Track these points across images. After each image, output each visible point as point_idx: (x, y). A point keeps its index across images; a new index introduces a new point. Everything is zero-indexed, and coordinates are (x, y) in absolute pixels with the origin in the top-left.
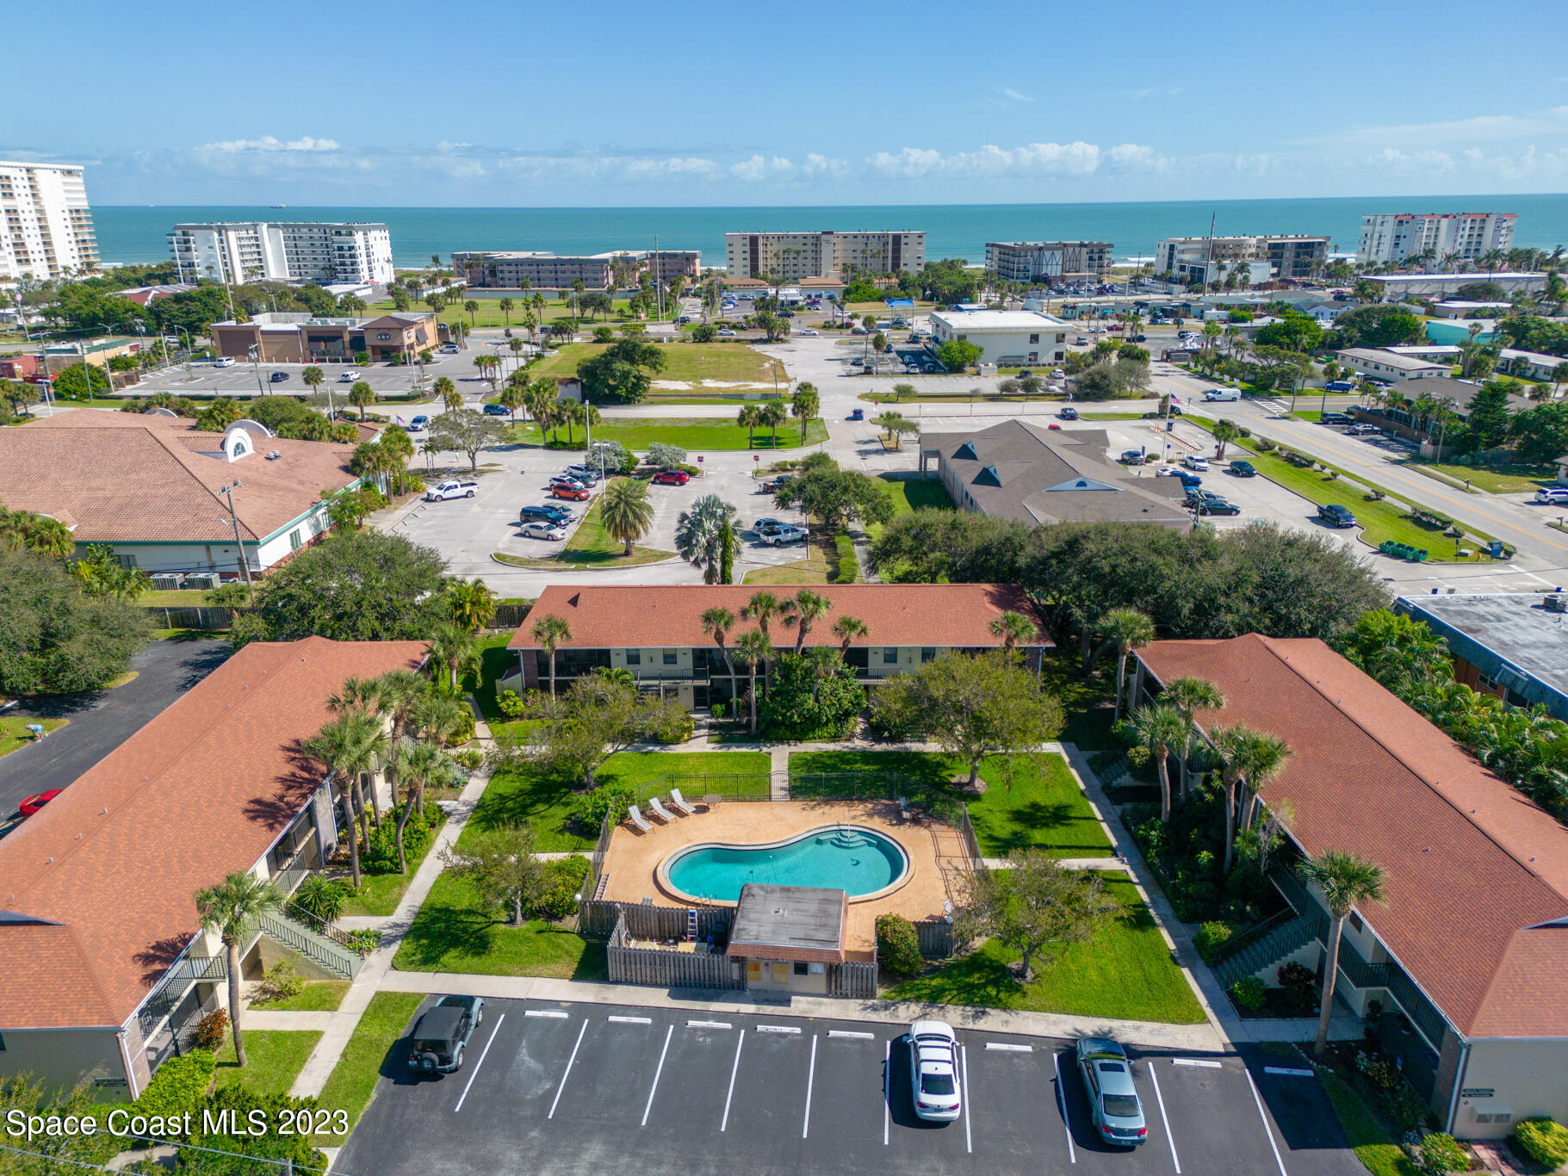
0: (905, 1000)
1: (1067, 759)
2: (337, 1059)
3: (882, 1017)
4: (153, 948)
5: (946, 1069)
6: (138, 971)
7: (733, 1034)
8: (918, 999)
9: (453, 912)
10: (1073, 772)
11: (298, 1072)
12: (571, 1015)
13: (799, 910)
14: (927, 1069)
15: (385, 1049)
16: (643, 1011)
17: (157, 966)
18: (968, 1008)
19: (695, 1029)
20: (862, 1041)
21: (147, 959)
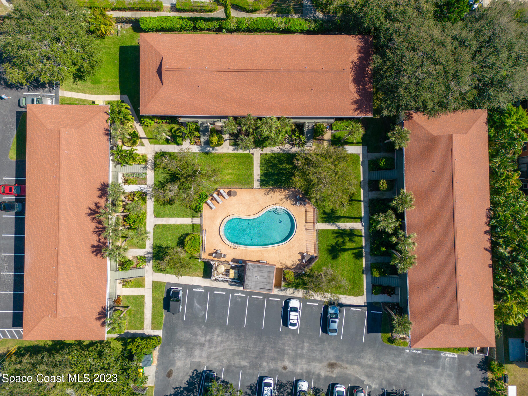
0: (289, 287)
1: (361, 159)
2: (151, 304)
3: (282, 293)
4: (98, 315)
5: (295, 322)
6: (99, 323)
7: (246, 297)
8: (292, 287)
9: (162, 248)
10: (361, 167)
11: (144, 309)
12: (205, 290)
13: (262, 276)
14: (291, 321)
15: (162, 302)
16: (223, 290)
17: (103, 320)
18: (305, 290)
19: (236, 296)
20: (278, 301)
21: (99, 319)
